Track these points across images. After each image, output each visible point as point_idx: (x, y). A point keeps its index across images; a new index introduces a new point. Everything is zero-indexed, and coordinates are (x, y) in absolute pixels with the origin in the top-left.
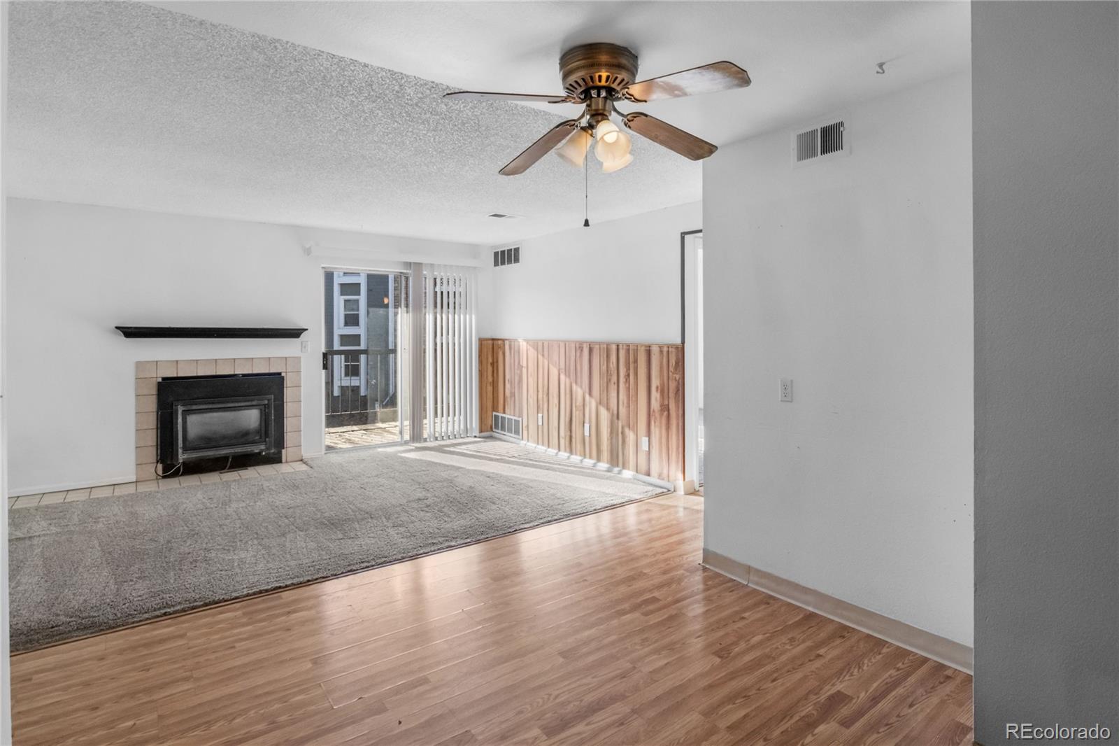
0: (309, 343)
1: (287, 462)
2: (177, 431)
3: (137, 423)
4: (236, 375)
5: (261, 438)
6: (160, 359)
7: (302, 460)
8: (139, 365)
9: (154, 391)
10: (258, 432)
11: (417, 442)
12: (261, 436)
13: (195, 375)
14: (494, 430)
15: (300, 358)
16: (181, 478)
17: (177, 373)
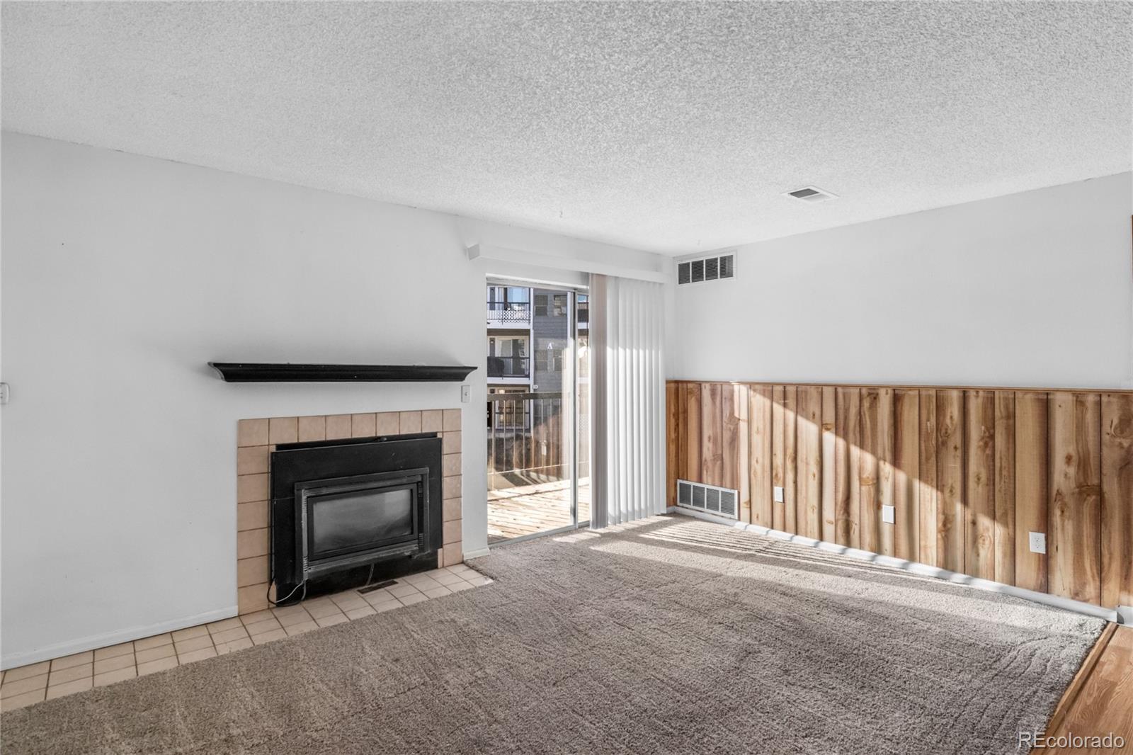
0: (471, 388)
1: (443, 567)
2: (301, 527)
3: (239, 520)
4: (379, 438)
5: (412, 533)
6: (272, 417)
7: (463, 562)
8: (242, 424)
9: (265, 467)
10: (409, 523)
11: (601, 527)
12: (412, 529)
13: (323, 439)
14: (679, 503)
15: (460, 410)
16: (305, 604)
17: (298, 439)
